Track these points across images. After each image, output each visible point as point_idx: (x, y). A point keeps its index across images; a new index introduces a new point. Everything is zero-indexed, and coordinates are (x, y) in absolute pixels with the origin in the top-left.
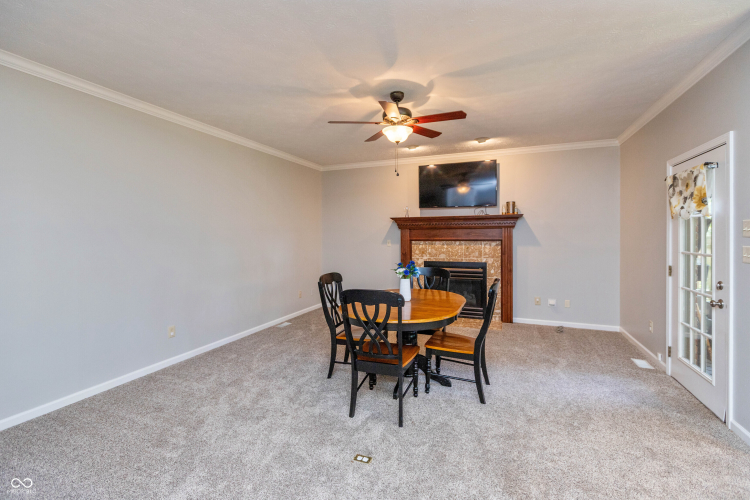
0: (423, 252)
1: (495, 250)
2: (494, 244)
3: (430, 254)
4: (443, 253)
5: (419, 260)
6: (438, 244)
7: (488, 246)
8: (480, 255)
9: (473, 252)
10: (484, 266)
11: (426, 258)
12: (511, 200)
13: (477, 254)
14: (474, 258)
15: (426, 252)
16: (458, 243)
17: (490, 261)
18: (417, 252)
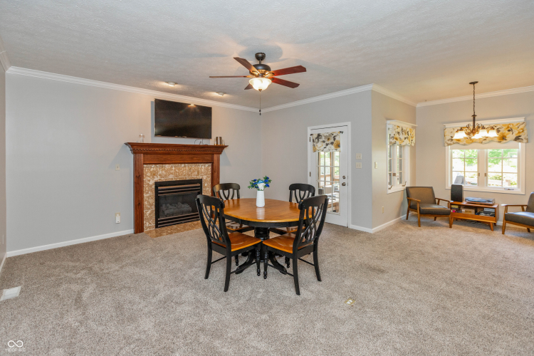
0: (154, 174)
1: (207, 170)
2: (207, 165)
3: (160, 175)
4: (172, 174)
5: (149, 182)
6: (167, 166)
7: (203, 167)
8: (198, 173)
9: (194, 172)
10: (200, 181)
11: (157, 179)
12: (219, 136)
13: (196, 173)
14: (194, 176)
15: (157, 173)
16: (183, 165)
17: (205, 177)
18: (149, 174)
